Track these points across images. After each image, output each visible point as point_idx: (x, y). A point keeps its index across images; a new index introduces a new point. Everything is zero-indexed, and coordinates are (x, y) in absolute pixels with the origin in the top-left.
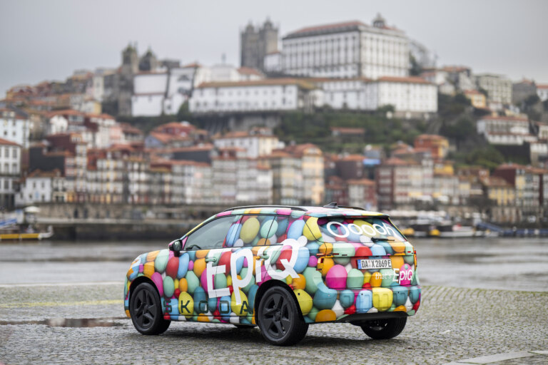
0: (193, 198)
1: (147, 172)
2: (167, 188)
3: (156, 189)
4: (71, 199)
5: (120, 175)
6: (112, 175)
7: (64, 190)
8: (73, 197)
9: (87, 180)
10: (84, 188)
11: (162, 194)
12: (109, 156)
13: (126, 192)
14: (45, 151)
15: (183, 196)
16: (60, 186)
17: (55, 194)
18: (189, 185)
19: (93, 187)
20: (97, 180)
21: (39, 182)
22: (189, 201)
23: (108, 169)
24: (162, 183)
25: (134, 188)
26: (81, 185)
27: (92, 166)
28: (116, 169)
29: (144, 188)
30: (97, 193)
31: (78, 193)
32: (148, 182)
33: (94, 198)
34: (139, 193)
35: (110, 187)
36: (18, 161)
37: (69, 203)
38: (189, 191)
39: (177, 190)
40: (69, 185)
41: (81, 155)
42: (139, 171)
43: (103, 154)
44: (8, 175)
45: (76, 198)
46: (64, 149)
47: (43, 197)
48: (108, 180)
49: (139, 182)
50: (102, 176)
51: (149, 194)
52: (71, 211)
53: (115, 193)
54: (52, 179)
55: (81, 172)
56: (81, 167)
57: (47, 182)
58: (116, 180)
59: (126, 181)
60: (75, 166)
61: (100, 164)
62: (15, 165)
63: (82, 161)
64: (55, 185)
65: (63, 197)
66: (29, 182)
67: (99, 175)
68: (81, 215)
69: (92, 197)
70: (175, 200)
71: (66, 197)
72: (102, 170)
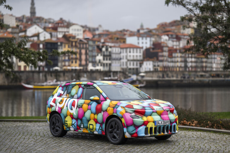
0: (217, 68)
1: (195, 58)
2: (204, 64)
3: (199, 65)
4: (161, 69)
5: (183, 59)
6: (179, 59)
7: (158, 66)
8: (162, 69)
9: (169, 62)
10: (167, 65)
11: (202, 67)
12: (178, 51)
13: (186, 66)
14: (151, 50)
15: (212, 67)
16: (156, 64)
17: (155, 67)
18: (214, 63)
19: (171, 64)
20: (172, 62)
21: (148, 63)
22: (214, 69)
23: (178, 57)
24: (202, 62)
25: (189, 65)
26: (165, 64)
27: (170, 56)
28: (181, 57)
29: (194, 64)
30: (173, 67)
31: (165, 67)
32: (196, 62)
33: (172, 69)
34: (191, 67)
35: (179, 64)
36: (141, 54)
37: (160, 71)
38: (214, 65)
39: (209, 65)
40: (161, 64)
41: (165, 51)
42: (192, 57)
43: (176, 51)
44: (137, 60)
45: (163, 69)
46: (158, 49)
47: (150, 69)
48: (178, 62)
49: (192, 62)
50: (175, 60)
51: (196, 67)
52: (161, 75)
53: (181, 67)
54: (153, 61)
55: (165, 58)
56: (165, 56)
57: (151, 63)
58: (181, 62)
59: (185, 62)
60: (163, 56)
61: (174, 55)
62: (140, 56)
63: (166, 54)
64: (154, 64)
65: (158, 69)
66: (145, 63)
67: (174, 59)
68: (165, 76)
69: (171, 68)
70: (208, 69)
71: (159, 69)
72: (175, 57)
